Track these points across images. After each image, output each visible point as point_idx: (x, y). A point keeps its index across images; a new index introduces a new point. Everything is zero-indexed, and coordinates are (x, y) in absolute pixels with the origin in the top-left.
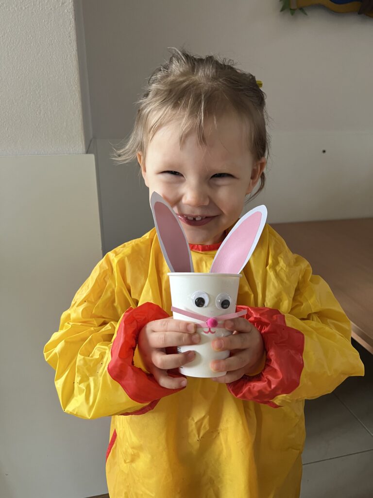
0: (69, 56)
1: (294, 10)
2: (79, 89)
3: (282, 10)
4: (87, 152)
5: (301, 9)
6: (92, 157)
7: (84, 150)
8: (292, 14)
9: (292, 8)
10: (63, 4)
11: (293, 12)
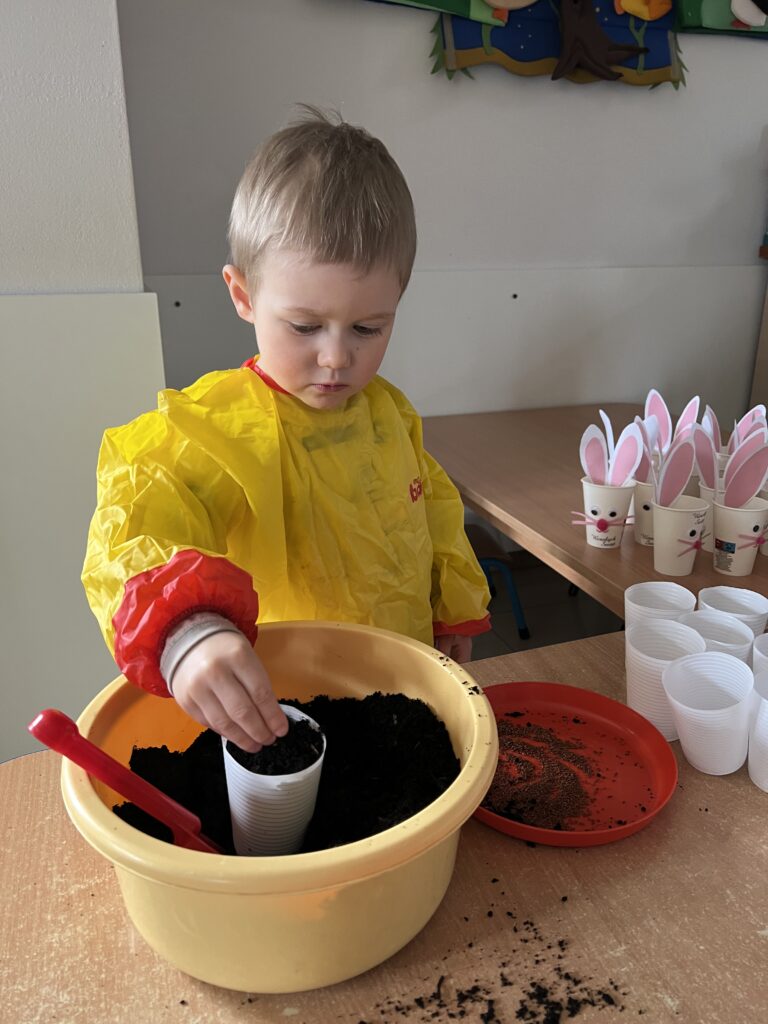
0: (120, 161)
1: (453, 71)
2: (134, 204)
3: (433, 72)
4: (147, 289)
5: (464, 70)
6: (154, 296)
7: (142, 287)
8: (450, 78)
9: (450, 68)
10: (110, 94)
11: (451, 74)
